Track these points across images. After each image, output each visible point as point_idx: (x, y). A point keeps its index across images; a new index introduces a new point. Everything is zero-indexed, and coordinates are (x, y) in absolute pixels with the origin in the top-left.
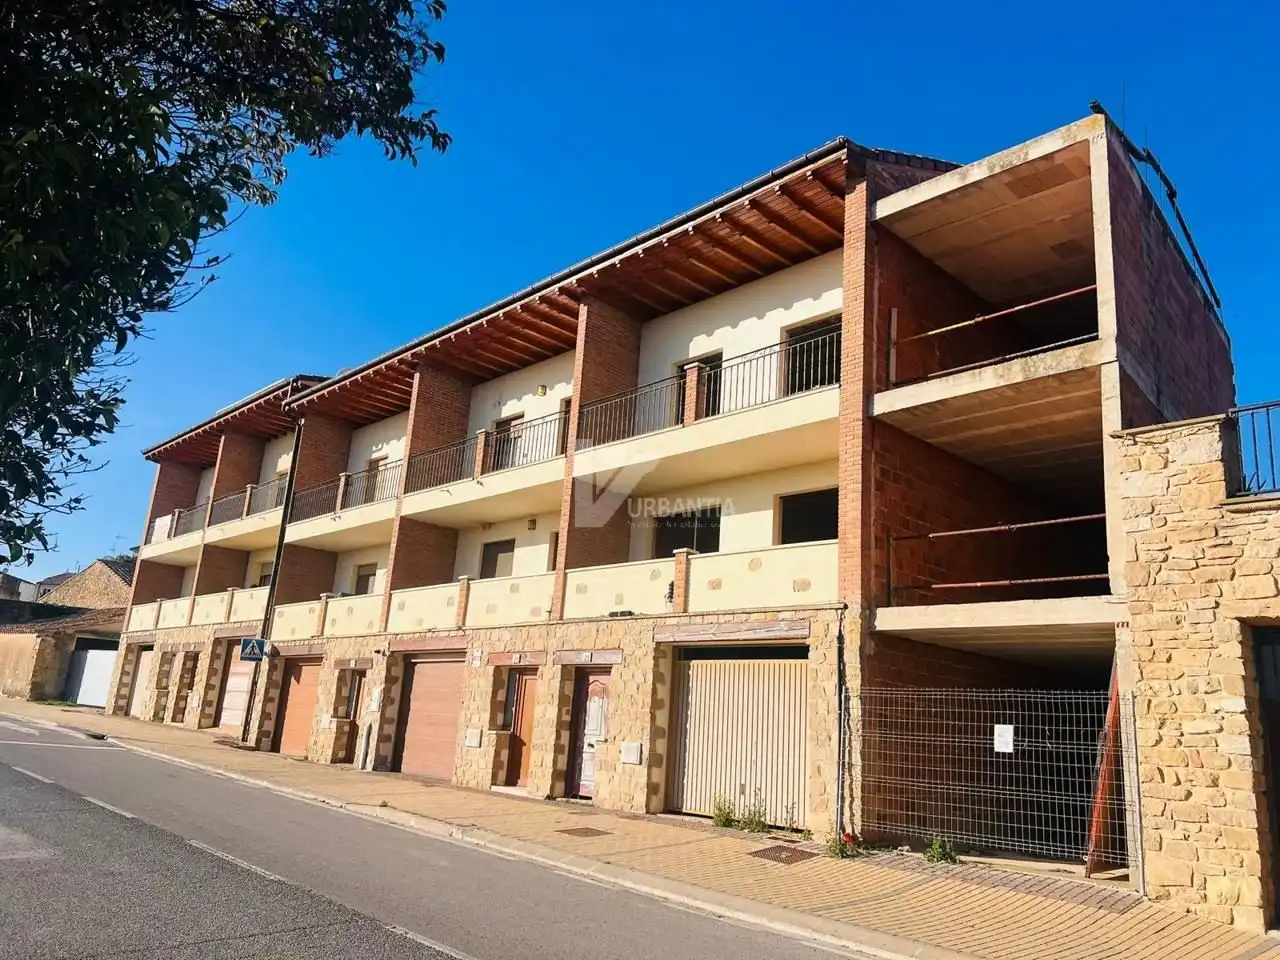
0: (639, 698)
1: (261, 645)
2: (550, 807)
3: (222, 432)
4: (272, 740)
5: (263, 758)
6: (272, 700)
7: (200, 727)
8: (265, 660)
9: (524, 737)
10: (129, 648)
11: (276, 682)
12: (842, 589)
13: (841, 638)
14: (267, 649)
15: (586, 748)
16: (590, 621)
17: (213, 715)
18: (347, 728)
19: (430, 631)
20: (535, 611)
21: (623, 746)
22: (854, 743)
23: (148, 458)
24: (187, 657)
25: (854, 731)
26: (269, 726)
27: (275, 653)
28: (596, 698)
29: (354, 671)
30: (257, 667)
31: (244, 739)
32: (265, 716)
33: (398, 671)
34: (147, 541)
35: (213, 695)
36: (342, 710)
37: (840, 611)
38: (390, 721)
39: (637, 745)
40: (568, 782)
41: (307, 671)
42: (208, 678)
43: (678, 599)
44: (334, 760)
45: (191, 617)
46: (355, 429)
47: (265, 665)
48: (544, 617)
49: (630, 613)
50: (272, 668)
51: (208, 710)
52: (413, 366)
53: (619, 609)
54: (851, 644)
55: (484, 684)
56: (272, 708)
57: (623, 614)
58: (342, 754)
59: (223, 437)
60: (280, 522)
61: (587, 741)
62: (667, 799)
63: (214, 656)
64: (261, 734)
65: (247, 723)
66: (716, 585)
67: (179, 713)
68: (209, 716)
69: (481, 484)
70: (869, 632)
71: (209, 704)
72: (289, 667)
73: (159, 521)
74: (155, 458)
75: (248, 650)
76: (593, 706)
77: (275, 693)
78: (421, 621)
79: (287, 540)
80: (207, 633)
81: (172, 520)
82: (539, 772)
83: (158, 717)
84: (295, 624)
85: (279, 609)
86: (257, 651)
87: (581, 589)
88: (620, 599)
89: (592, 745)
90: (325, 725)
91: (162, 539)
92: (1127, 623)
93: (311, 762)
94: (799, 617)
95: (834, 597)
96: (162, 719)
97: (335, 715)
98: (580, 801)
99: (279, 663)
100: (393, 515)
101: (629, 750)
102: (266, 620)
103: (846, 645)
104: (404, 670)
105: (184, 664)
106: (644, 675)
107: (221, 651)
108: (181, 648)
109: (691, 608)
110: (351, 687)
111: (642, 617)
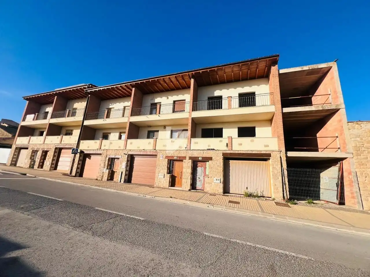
0: (219, 168)
1: (77, 150)
2: (189, 193)
3: (56, 95)
4: (80, 173)
5: (78, 179)
6: (80, 164)
7: (50, 170)
8: (78, 154)
9: (176, 175)
10: (16, 148)
11: (81, 160)
12: (279, 147)
13: (281, 158)
14: (79, 151)
15: (198, 178)
16: (201, 150)
17: (55, 166)
18: (111, 172)
19: (143, 150)
20: (180, 147)
21: (215, 179)
22: (286, 180)
23: (24, 99)
24: (43, 151)
25: (285, 177)
26: (79, 171)
27: (82, 152)
28: (200, 168)
29: (113, 158)
30: (75, 157)
31: (71, 173)
32: (78, 168)
33: (129, 159)
34: (24, 120)
35: (54, 162)
36: (109, 167)
37: (280, 152)
38: (127, 171)
40: (193, 186)
41: (93, 157)
42: (53, 157)
43: (230, 147)
44: (108, 180)
45: (45, 141)
46: (102, 100)
47: (78, 156)
48: (184, 148)
49: (214, 149)
50: (80, 156)
51: (53, 166)
52: (133, 86)
53: (209, 148)
55: (165, 162)
56: (80, 166)
57: (211, 149)
58: (109, 178)
60: (82, 120)
61: (198, 177)
62: (226, 190)
63: (55, 152)
64: (77, 172)
65: (72, 170)
66: (241, 144)
67: (41, 166)
68: (53, 167)
69: (159, 116)
70: (287, 157)
71: (53, 164)
72: (85, 156)
73: (28, 116)
74: (27, 99)
75: (74, 151)
76: (199, 170)
77: (80, 162)
78: (139, 148)
79: (84, 124)
80: (52, 146)
81: (35, 116)
82: (185, 184)
83: (32, 166)
84: (87, 146)
85: (81, 141)
86: (76, 151)
87: (195, 143)
88: (209, 146)
89: (199, 178)
90: (104, 171)
91: (30, 120)
92: (353, 158)
93: (99, 180)
94: (267, 152)
95: (277, 149)
96: (33, 168)
97: (107, 169)
98: (197, 190)
99: (82, 155)
100: (127, 121)
101: (217, 180)
102: (77, 144)
103: (282, 159)
104: (131, 159)
105: (42, 153)
106: (220, 163)
107: (57, 151)
108: (41, 149)
109: (233, 149)
110: (111, 162)
111: (218, 150)
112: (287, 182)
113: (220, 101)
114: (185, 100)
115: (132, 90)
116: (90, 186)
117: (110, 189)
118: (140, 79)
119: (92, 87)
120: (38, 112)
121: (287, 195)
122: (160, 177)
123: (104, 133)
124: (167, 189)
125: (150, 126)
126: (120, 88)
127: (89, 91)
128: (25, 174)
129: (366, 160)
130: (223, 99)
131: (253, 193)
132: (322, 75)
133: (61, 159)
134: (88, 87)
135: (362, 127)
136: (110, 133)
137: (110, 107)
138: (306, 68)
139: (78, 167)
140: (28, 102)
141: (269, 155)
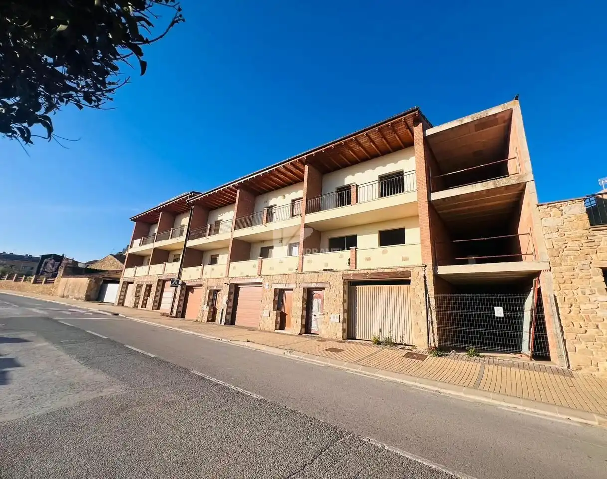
0: (338, 299)
1: (178, 282)
2: (301, 338)
3: (160, 211)
4: (182, 314)
5: (179, 321)
6: (181, 300)
7: (152, 310)
8: (179, 287)
9: (286, 312)
10: (124, 283)
11: (183, 294)
12: (424, 260)
13: (425, 277)
14: (180, 283)
15: (313, 317)
16: (315, 272)
17: (158, 305)
18: (212, 310)
19: (247, 276)
20: (290, 270)
21: (332, 316)
22: (433, 314)
23: (132, 220)
24: (147, 286)
25: (433, 310)
26: (180, 309)
27: (183, 284)
28: (316, 299)
29: (215, 291)
30: (176, 290)
31: (171, 314)
32: (179, 306)
33: (233, 290)
34: (131, 247)
35: (157, 299)
36: (210, 304)
37: (423, 268)
38: (230, 308)
39: (338, 315)
40: (307, 328)
41: (195, 290)
42: (156, 293)
43: (352, 265)
44: (208, 321)
45: (149, 272)
46: (210, 210)
47: (179, 288)
48: (295, 271)
49: (332, 270)
50: (182, 289)
51: (155, 304)
52: (237, 187)
53: (327, 268)
54: (429, 279)
55: (271, 294)
56: (181, 303)
57: (329, 270)
58: (211, 319)
59: (161, 213)
60: (184, 240)
61: (313, 314)
62: (350, 334)
63: (158, 285)
64: (177, 312)
65: (172, 308)
66: (368, 259)
67: (144, 305)
68: (156, 306)
69: (266, 226)
70: (435, 275)
71: (156, 302)
72: (187, 290)
73: (135, 241)
74: (134, 220)
75: (173, 283)
76: (316, 302)
77: (182, 298)
78: (242, 274)
79: (187, 246)
80: (155, 278)
81: (141, 241)
82: (295, 325)
83: (136, 306)
84: (191, 275)
85: (184, 269)
86: (176, 284)
87: (309, 262)
88: (327, 265)
89: (315, 316)
90: (205, 309)
91: (137, 247)
92: (550, 270)
93: (199, 322)
94: (405, 270)
95: (420, 263)
96: (137, 307)
97: (208, 305)
98: (313, 335)
99: (184, 288)
100: (230, 237)
101: (334, 318)
102: (179, 273)
103: (427, 279)
104: (235, 290)
105: (146, 288)
106: (339, 291)
107: (161, 284)
108: (145, 283)
109: (358, 268)
110: (214, 294)
111: (337, 271)
112: (435, 318)
115: (237, 193)
119: (195, 195)
120: (147, 234)
121: (434, 340)
122: (264, 315)
123: (212, 256)
124: (272, 333)
125: (263, 242)
127: (190, 201)
128: (118, 315)
129: (572, 273)
131: (389, 338)
132: (503, 124)
133: (164, 295)
134: (190, 196)
135: (563, 211)
136: (218, 256)
137: (219, 218)
138: (467, 120)
139: (180, 304)
140: (135, 223)
141: (408, 274)
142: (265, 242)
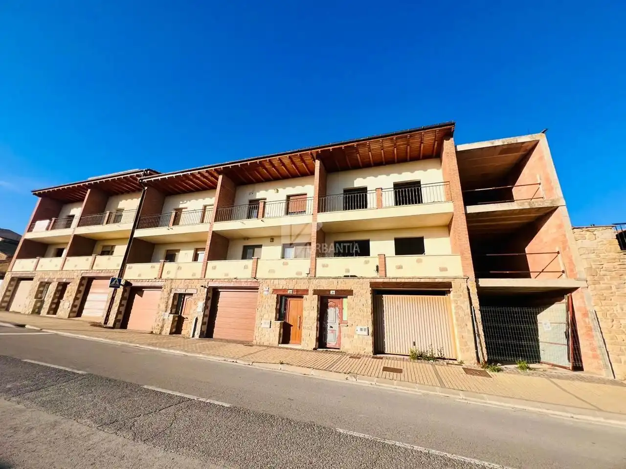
0: (365, 309)
1: (120, 281)
2: (314, 353)
3: (89, 188)
4: (123, 322)
5: (118, 332)
6: (123, 305)
7: (69, 317)
8: (122, 287)
9: (291, 323)
10: (12, 279)
11: (126, 298)
12: (464, 270)
13: (468, 289)
14: (123, 282)
15: (329, 328)
16: (333, 278)
17: (78, 310)
18: (177, 319)
19: (235, 278)
20: (299, 273)
21: (358, 328)
22: (479, 327)
23: (35, 194)
24: (59, 284)
25: (478, 323)
26: (120, 317)
27: (128, 284)
28: (333, 309)
29: (180, 295)
30: (115, 292)
31: (106, 323)
32: (119, 312)
33: (210, 295)
34: (30, 229)
35: (78, 303)
36: (174, 310)
37: (466, 279)
38: (207, 315)
39: (366, 327)
40: (321, 342)
41: (146, 292)
42: (76, 294)
43: (382, 273)
44: (171, 333)
45: (64, 264)
46: (167, 196)
47: (120, 290)
48: (304, 275)
49: (355, 276)
50: (125, 291)
51: (74, 309)
52: (219, 172)
53: (349, 274)
54: (473, 291)
55: (272, 301)
56: (123, 309)
57: (351, 276)
58: (174, 330)
60: (131, 228)
61: (329, 325)
62: (379, 349)
63: (81, 284)
64: (116, 320)
65: (108, 316)
66: (400, 267)
67: (54, 310)
68: (74, 312)
69: (263, 221)
70: (478, 287)
71: (76, 306)
72: (132, 291)
73: (38, 223)
74: (39, 195)
75: (113, 283)
76: (331, 312)
77: (124, 302)
78: (227, 275)
79: (134, 236)
80: (76, 274)
81: (50, 223)
82: (308, 338)
83: (37, 311)
84: (137, 273)
85: (128, 265)
86: (118, 283)
87: (324, 266)
88: (348, 271)
89: (331, 327)
90: (166, 317)
91: (42, 231)
92: (587, 287)
93: (156, 334)
94: (445, 280)
95: (461, 274)
96: (39, 313)
97: (171, 313)
98: (328, 350)
99: (128, 289)
100: (208, 230)
101: (361, 330)
102: (121, 269)
103: (471, 291)
104: (213, 294)
105: (57, 287)
106: (366, 301)
107: (85, 282)
108: (55, 280)
109: (388, 275)
110: (179, 301)
111: (362, 278)
112: (482, 331)
113: (363, 195)
114: (306, 194)
115: (217, 179)
116: (138, 345)
117: (175, 350)
118: (231, 160)
119: (150, 174)
120: (57, 216)
121: (483, 354)
122: (263, 326)
123: (168, 251)
124: (275, 347)
125: (247, 238)
126: (199, 176)
127: (146, 180)
128: (23, 326)
129: (610, 291)
130: (368, 192)
131: (426, 352)
132: (523, 153)
133: (89, 297)
134: (145, 175)
135: (597, 235)
136: (178, 251)
137: (181, 206)
138: (498, 142)
139: (120, 310)
140: (40, 199)
141: (449, 285)
142: (249, 240)
